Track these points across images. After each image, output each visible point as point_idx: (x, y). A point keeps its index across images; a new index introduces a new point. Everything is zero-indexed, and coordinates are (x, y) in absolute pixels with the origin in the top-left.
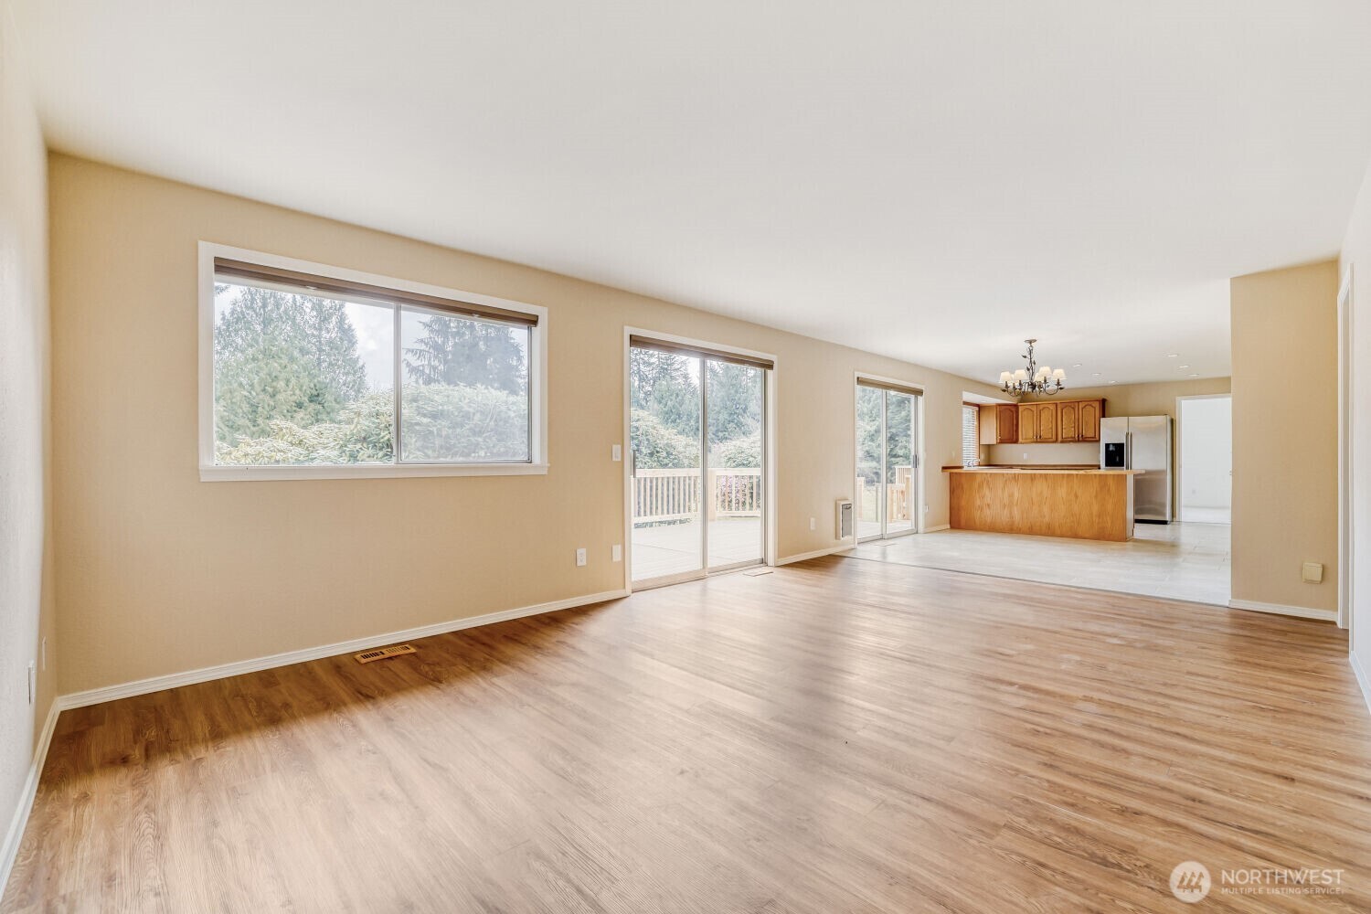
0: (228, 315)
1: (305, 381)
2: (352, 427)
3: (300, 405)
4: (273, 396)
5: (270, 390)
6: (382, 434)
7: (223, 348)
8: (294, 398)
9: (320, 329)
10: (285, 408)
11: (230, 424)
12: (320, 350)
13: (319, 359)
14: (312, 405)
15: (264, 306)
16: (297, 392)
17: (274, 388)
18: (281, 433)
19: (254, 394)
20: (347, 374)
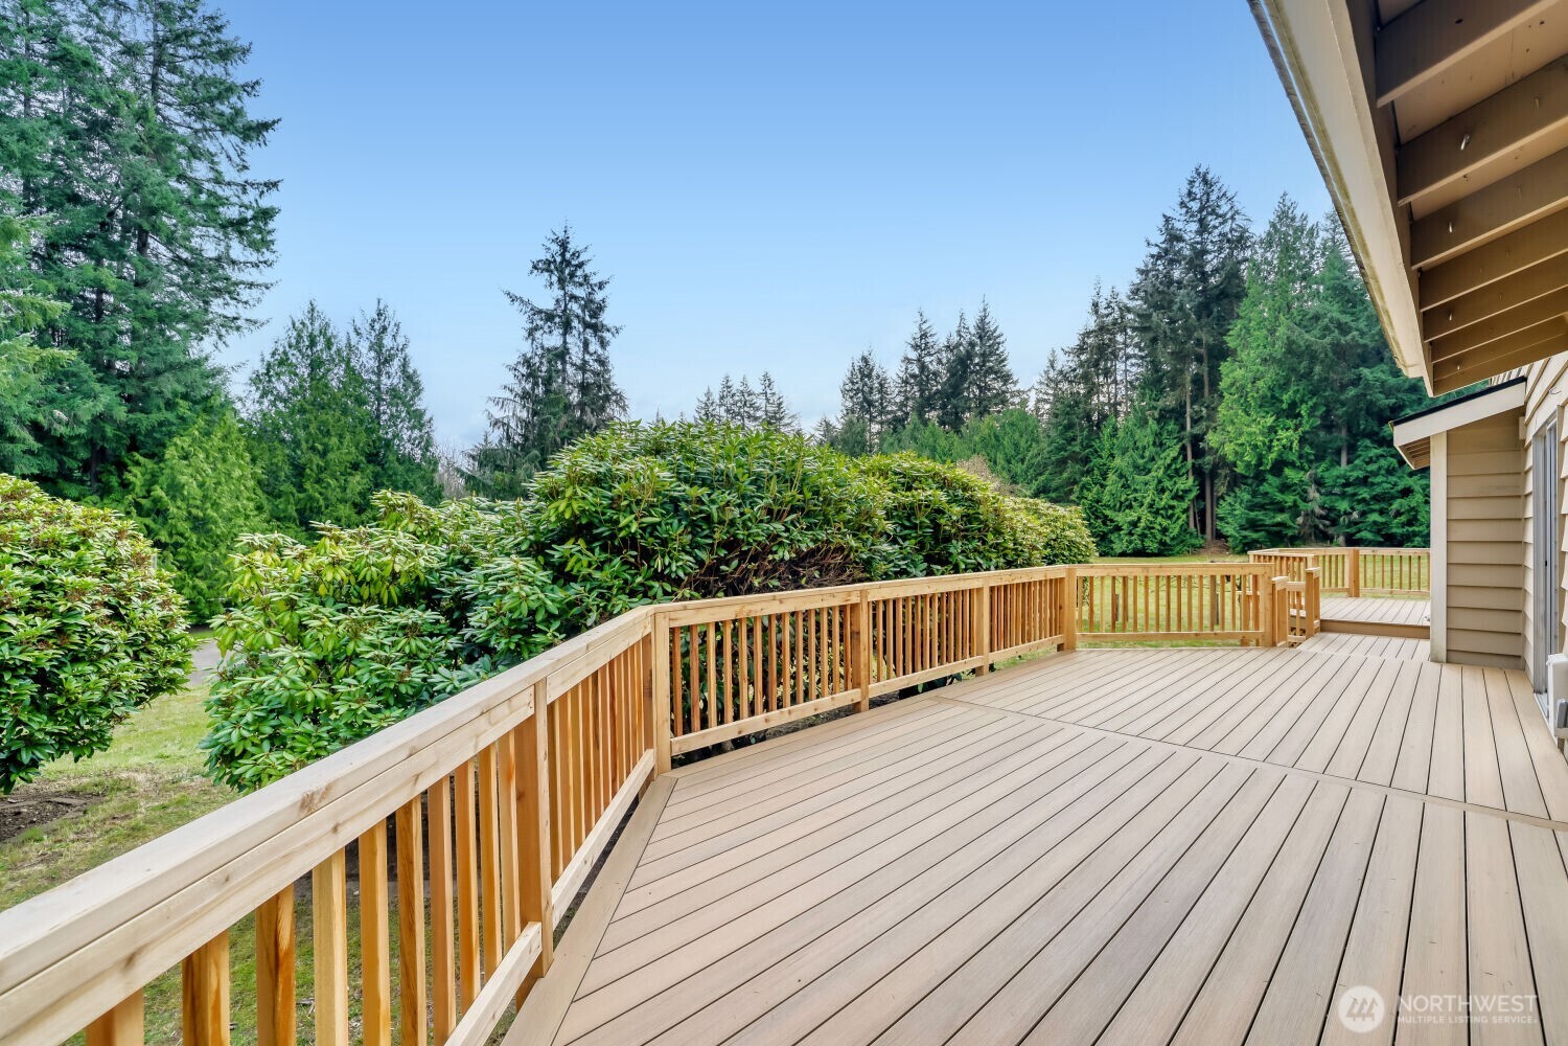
0: (268, 358)
1: (363, 438)
2: (562, 505)
3: (355, 466)
4: (323, 455)
5: (320, 447)
6: (623, 522)
7: (262, 397)
8: (350, 458)
9: (379, 374)
10: (338, 470)
11: (270, 489)
12: (379, 399)
13: (378, 410)
14: (371, 467)
15: (313, 343)
16: (353, 450)
17: (326, 445)
18: (394, 515)
19: (299, 452)
20: (412, 428)
